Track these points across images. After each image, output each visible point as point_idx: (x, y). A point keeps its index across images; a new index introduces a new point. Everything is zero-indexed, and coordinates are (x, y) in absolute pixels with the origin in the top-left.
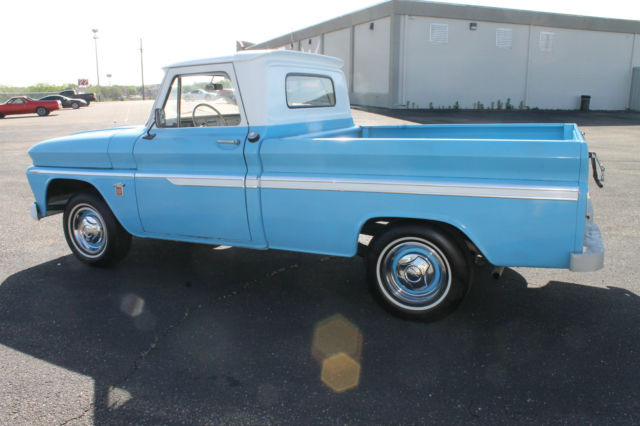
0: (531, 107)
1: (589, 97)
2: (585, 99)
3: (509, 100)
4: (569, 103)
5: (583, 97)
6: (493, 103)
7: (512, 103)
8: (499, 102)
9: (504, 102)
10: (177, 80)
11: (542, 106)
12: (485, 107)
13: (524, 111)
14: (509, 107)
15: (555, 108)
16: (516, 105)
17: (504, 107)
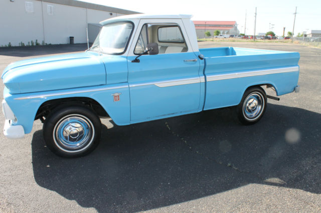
0: (48, 44)
1: (73, 37)
2: (71, 38)
3: (37, 40)
4: (65, 41)
5: (70, 37)
6: (29, 43)
7: (38, 42)
8: (32, 42)
9: (34, 41)
10: (145, 26)
11: (53, 43)
12: (25, 45)
13: (45, 46)
14: (37, 44)
15: (59, 44)
16: (40, 43)
17: (35, 44)
